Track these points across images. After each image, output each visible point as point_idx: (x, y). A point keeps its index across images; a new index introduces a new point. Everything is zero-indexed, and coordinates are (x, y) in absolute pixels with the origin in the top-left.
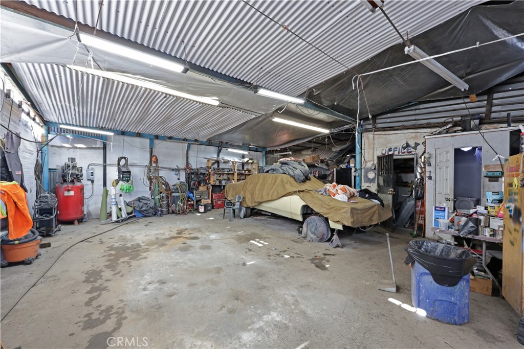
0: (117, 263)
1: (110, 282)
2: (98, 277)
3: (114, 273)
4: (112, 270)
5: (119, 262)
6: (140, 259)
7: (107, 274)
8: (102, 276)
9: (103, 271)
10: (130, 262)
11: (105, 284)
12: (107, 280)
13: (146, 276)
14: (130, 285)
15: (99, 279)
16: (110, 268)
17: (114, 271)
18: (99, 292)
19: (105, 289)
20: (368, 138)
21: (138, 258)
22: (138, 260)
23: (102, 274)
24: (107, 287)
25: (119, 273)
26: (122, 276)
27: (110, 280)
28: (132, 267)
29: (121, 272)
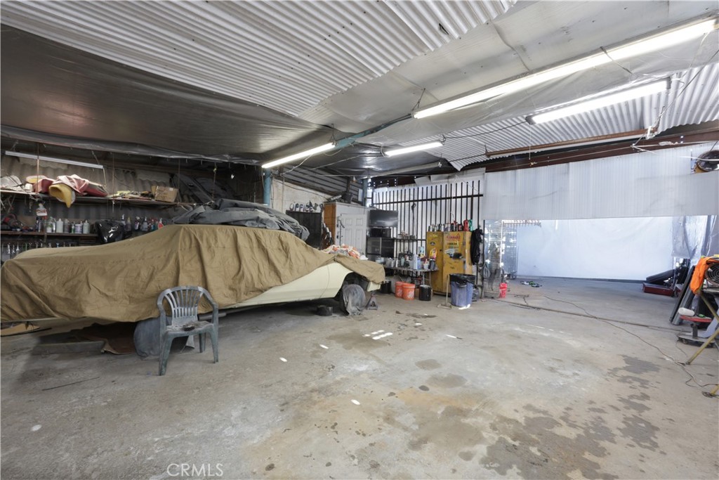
0: (586, 431)
1: (614, 405)
2: (630, 422)
3: (602, 415)
4: (604, 421)
5: (581, 432)
6: (539, 412)
7: (614, 421)
8: (624, 422)
9: (620, 429)
10: (562, 418)
11: (621, 405)
12: (618, 409)
13: (562, 384)
14: (589, 386)
15: (630, 419)
16: (606, 428)
17: (599, 418)
18: (631, 400)
19: (622, 400)
20: (277, 187)
21: (542, 415)
22: (545, 412)
23: (623, 426)
24: (620, 401)
25: (594, 410)
26: (591, 402)
27: (612, 406)
28: (567, 405)
29: (589, 409)
